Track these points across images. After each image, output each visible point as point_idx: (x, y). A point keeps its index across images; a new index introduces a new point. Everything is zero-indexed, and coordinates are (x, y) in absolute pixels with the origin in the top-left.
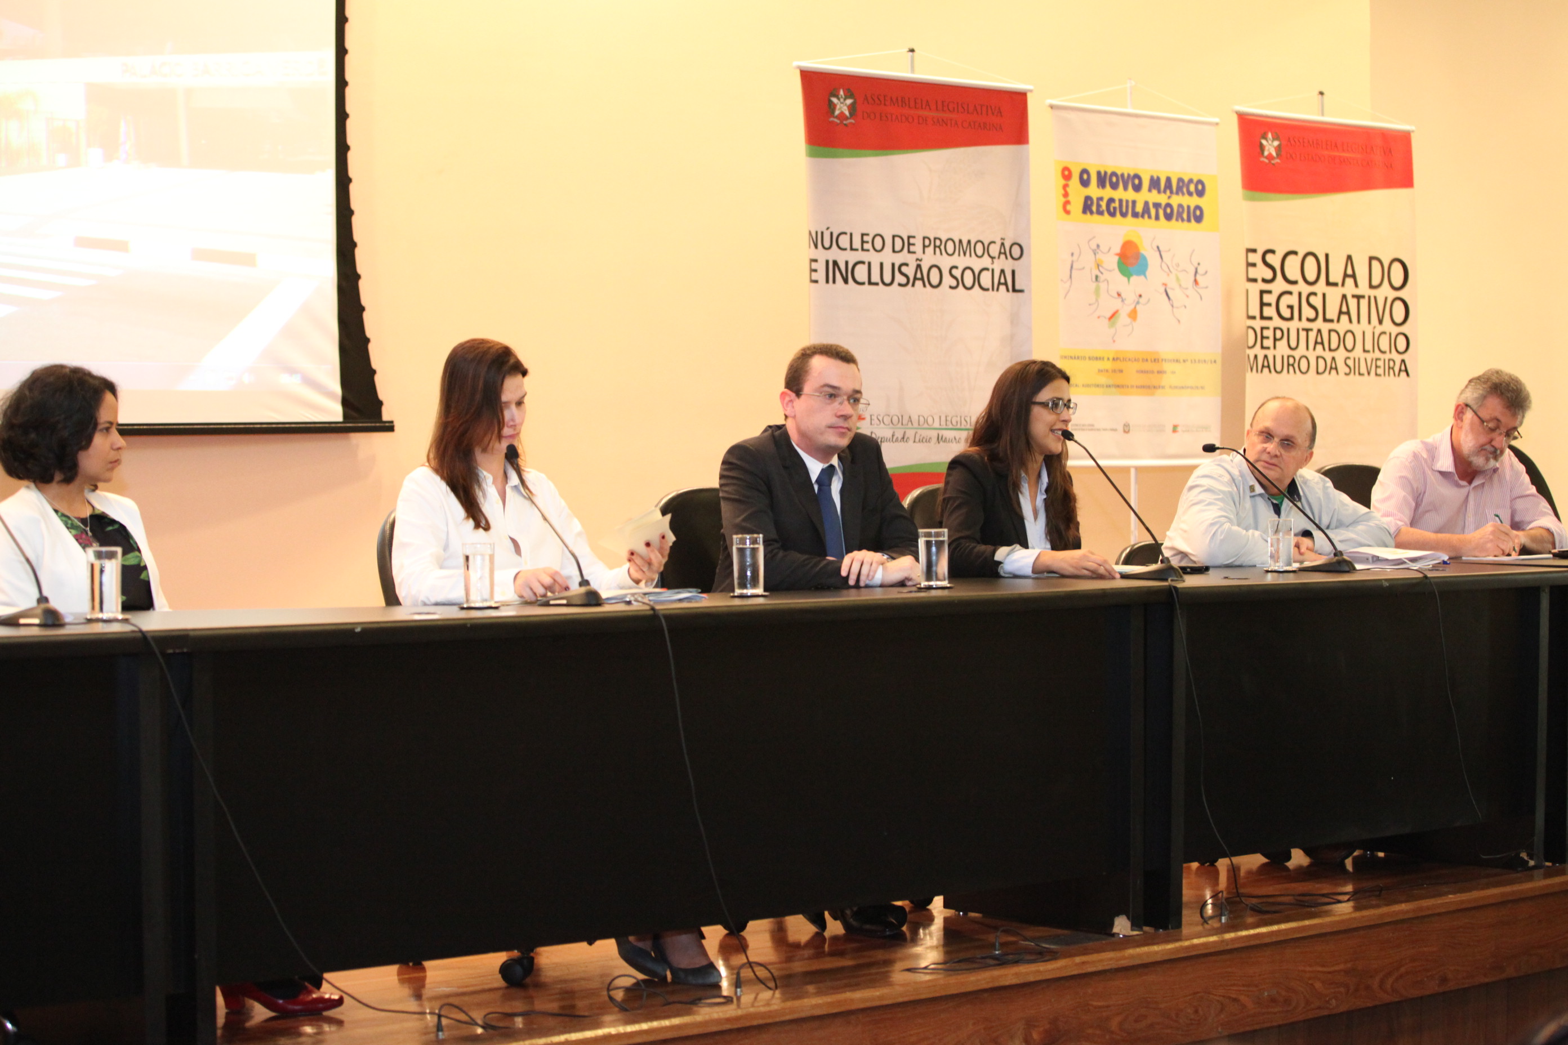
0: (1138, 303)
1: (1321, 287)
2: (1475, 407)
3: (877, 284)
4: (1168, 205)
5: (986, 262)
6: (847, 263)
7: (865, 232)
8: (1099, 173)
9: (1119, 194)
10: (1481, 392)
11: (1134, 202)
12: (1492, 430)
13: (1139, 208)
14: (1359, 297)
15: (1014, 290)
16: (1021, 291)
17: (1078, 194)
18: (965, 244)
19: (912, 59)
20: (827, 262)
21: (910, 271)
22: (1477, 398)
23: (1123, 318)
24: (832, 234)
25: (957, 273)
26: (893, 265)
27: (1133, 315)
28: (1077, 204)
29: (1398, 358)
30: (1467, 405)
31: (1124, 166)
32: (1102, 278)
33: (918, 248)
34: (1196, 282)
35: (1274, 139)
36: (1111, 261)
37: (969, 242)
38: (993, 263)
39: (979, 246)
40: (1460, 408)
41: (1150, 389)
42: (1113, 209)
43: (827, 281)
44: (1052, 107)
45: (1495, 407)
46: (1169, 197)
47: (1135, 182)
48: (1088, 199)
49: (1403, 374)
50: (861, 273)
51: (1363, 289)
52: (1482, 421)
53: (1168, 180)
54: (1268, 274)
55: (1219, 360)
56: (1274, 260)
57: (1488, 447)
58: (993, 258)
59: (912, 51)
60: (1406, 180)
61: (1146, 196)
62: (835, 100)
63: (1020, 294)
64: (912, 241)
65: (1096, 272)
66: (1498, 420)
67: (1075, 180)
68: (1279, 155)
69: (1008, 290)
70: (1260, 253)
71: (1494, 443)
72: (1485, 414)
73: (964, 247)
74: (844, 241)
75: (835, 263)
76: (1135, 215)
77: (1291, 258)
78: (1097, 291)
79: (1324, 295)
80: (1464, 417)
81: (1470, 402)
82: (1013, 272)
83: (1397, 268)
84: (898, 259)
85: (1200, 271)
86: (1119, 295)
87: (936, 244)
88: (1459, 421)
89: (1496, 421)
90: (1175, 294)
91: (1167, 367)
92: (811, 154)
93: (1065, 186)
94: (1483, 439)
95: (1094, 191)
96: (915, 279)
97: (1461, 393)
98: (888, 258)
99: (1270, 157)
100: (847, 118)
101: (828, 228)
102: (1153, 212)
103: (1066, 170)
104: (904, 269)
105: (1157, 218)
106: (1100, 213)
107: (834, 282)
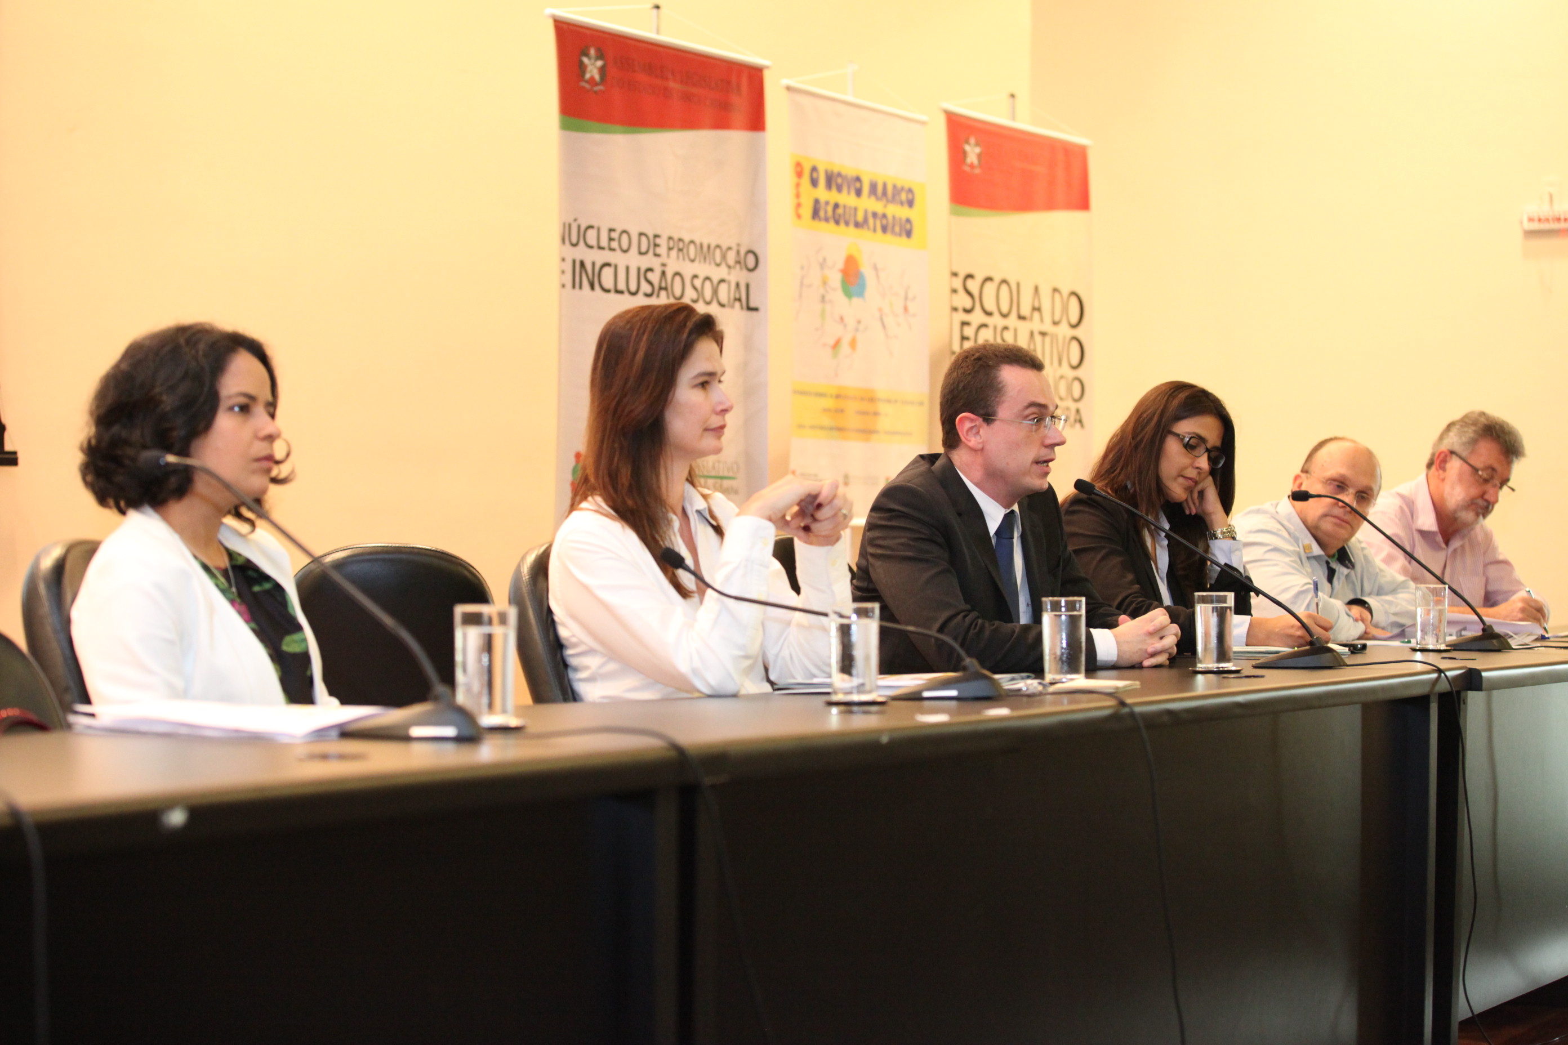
0: (857, 330)
1: (1012, 321)
2: (1464, 454)
3: (621, 292)
4: (884, 216)
5: (722, 272)
6: (594, 264)
7: (613, 226)
8: (826, 172)
9: (846, 199)
10: (1472, 435)
11: (856, 209)
12: (1486, 481)
13: (860, 217)
14: (1043, 334)
15: (750, 309)
16: (756, 309)
17: (809, 195)
18: (705, 248)
19: (658, 17)
20: (574, 262)
21: (655, 277)
22: (1464, 444)
23: (845, 348)
24: (579, 227)
25: (698, 283)
26: (639, 269)
27: (853, 344)
28: (807, 211)
29: (1073, 406)
30: (1452, 452)
31: (846, 164)
32: (828, 297)
33: (662, 250)
34: (906, 309)
35: (977, 144)
36: (836, 278)
37: (709, 247)
38: (729, 274)
39: (718, 252)
40: (1442, 455)
41: (867, 433)
42: (838, 216)
43: (574, 286)
44: (789, 88)
45: (1486, 453)
46: (885, 206)
47: (856, 185)
48: (817, 202)
49: (1078, 425)
50: (607, 276)
51: (1047, 327)
52: (1475, 470)
53: (885, 186)
54: (968, 303)
55: (926, 402)
56: (973, 286)
57: (1480, 502)
58: (729, 267)
59: (657, 7)
60: (1084, 204)
61: (867, 204)
62: (585, 60)
63: (754, 314)
64: (658, 241)
65: (822, 291)
66: (1493, 469)
67: (806, 180)
68: (980, 165)
69: (742, 308)
70: (962, 275)
71: (1486, 497)
72: (1479, 462)
73: (705, 252)
74: (591, 237)
75: (582, 264)
76: (857, 225)
77: (988, 285)
78: (823, 313)
79: (1016, 330)
80: (1448, 466)
81: (1457, 448)
82: (748, 286)
83: (1074, 302)
84: (645, 262)
85: (910, 295)
86: (842, 319)
87: (678, 246)
88: (1441, 472)
89: (1489, 471)
90: (889, 320)
91: (883, 408)
92: (565, 126)
93: (798, 185)
94: (1474, 491)
95: (822, 193)
96: (661, 288)
97: (1441, 438)
98: (634, 261)
99: (972, 166)
100: (596, 84)
101: (575, 220)
102: (871, 221)
103: (798, 165)
104: (650, 275)
105: (875, 230)
106: (827, 220)
107: (581, 287)
